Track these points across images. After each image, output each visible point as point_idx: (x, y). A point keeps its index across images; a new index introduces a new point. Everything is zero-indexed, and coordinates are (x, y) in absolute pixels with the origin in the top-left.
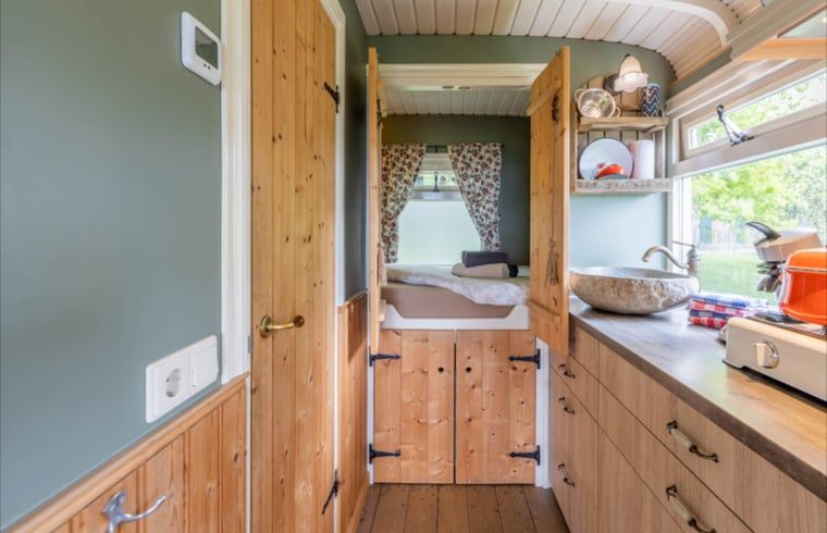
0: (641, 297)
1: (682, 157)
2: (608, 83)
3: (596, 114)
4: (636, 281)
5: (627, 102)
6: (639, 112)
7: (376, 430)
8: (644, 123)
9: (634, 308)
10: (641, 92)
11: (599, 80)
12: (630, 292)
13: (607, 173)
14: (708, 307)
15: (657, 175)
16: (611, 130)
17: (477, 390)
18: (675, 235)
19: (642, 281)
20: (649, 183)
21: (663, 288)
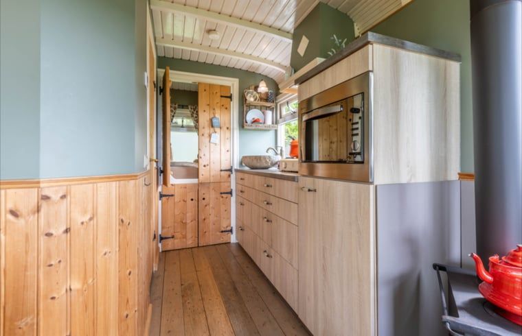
1: (281, 118)
2: (256, 88)
3: (252, 99)
5: (262, 96)
6: (267, 100)
7: (163, 228)
8: (268, 104)
10: (267, 93)
11: (253, 87)
13: (255, 121)
15: (273, 123)
16: (257, 106)
17: (207, 207)
18: (279, 144)
20: (269, 126)
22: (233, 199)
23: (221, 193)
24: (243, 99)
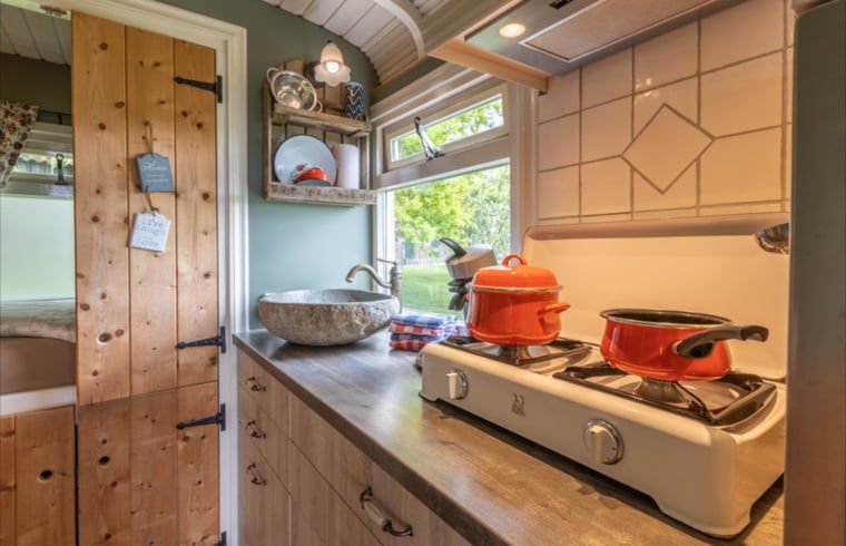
0: (341, 325)
1: (385, 169)
2: (309, 70)
3: (296, 104)
4: (336, 307)
5: (329, 98)
6: (343, 112)
8: (349, 125)
9: (335, 339)
10: (344, 88)
11: (299, 64)
12: (330, 321)
13: (306, 177)
14: (408, 329)
15: (362, 186)
16: (313, 127)
18: (380, 255)
19: (342, 306)
20: (352, 194)
21: (364, 313)
22: (229, 442)
23: (181, 427)
24: (261, 101)
